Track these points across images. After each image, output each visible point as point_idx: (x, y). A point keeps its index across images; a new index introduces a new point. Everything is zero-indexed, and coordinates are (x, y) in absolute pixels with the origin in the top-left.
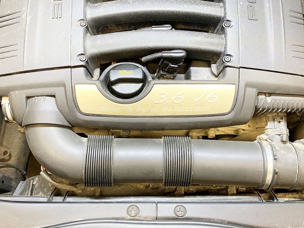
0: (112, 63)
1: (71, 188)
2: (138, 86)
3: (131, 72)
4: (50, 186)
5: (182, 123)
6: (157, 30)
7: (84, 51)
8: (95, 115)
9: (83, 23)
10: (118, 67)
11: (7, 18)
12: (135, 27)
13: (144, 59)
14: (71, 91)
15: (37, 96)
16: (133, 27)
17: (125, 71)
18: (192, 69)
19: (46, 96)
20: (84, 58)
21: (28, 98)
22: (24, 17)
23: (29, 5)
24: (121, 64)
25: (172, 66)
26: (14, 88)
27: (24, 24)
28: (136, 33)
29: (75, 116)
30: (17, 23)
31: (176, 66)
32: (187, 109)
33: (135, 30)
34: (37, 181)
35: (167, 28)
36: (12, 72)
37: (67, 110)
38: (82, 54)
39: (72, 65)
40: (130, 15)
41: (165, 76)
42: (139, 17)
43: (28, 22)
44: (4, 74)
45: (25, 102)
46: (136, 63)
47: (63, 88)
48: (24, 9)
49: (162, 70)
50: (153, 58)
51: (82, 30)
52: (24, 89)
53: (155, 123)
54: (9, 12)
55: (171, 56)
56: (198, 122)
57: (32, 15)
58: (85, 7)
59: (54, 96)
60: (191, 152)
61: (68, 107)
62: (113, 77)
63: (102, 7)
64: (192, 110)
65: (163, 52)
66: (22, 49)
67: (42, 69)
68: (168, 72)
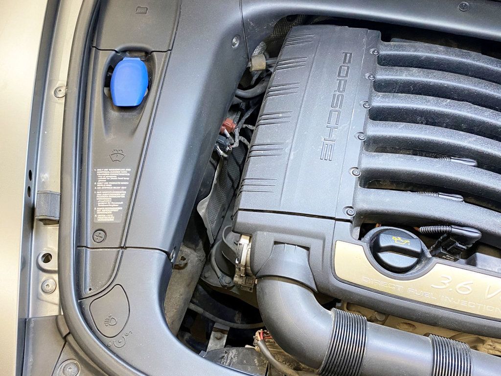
0: (376, 224)
1: (293, 372)
2: (412, 261)
3: (407, 241)
4: (257, 365)
5: (463, 321)
6: (447, 199)
7: (353, 205)
8: (352, 284)
9: (356, 172)
10: (387, 231)
11: (266, 147)
12: (413, 189)
13: (422, 229)
14: (330, 247)
15: (287, 244)
16: (410, 188)
17: (399, 238)
18: (479, 255)
19: (298, 246)
20: (352, 212)
21: (276, 243)
22: (287, 150)
23: (295, 139)
24: (390, 229)
25: (459, 245)
26: (263, 228)
27: (286, 158)
28: (420, 197)
29: (328, 279)
30: (278, 155)
31: (464, 247)
32: (472, 305)
33: (412, 191)
34: (235, 355)
35: (458, 198)
36: (265, 209)
37: (321, 268)
38: (351, 207)
39: (337, 217)
40: (414, 174)
41: (444, 257)
42: (423, 179)
43: (292, 157)
44: (255, 209)
45: (271, 247)
46: (410, 231)
47: (322, 242)
48: (287, 141)
49: (442, 248)
50: (435, 231)
51: (354, 179)
52: (275, 232)
53: (427, 313)
54: (269, 142)
55: (462, 233)
56: (485, 326)
57: (298, 151)
58: (360, 154)
59: (308, 249)
60: (470, 364)
61: (322, 265)
62: (384, 242)
63: (381, 158)
64: (479, 308)
65: (453, 226)
66: (281, 186)
67: (300, 214)
68: (449, 252)
